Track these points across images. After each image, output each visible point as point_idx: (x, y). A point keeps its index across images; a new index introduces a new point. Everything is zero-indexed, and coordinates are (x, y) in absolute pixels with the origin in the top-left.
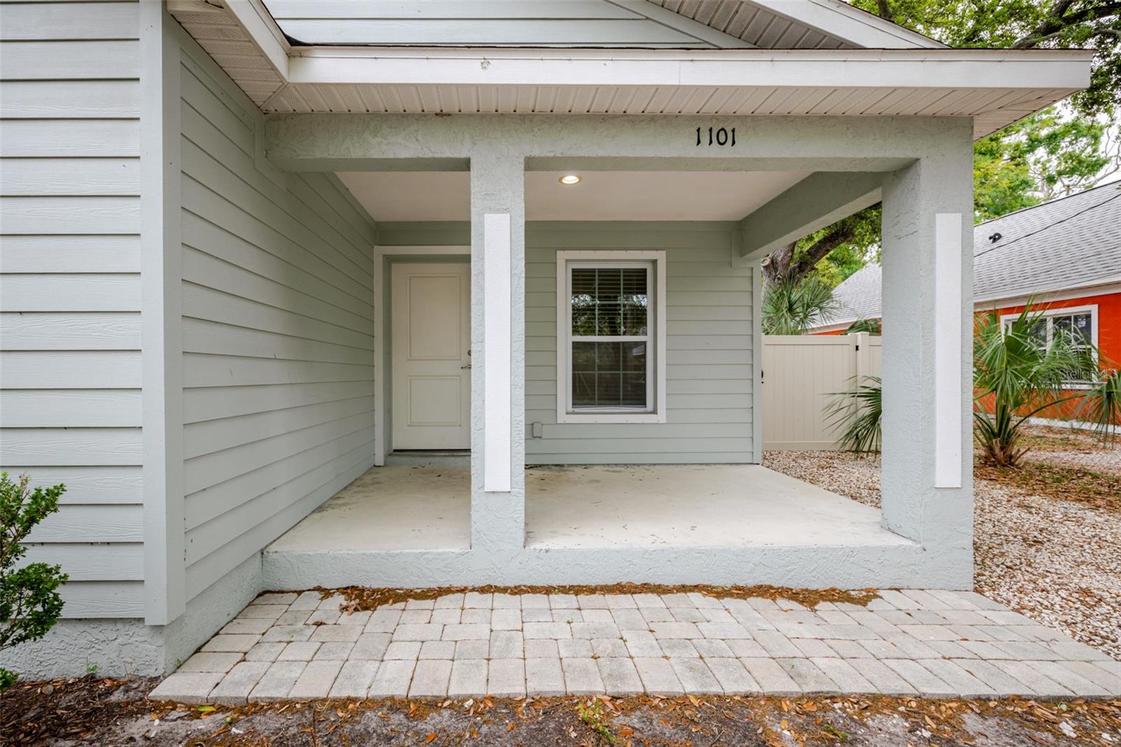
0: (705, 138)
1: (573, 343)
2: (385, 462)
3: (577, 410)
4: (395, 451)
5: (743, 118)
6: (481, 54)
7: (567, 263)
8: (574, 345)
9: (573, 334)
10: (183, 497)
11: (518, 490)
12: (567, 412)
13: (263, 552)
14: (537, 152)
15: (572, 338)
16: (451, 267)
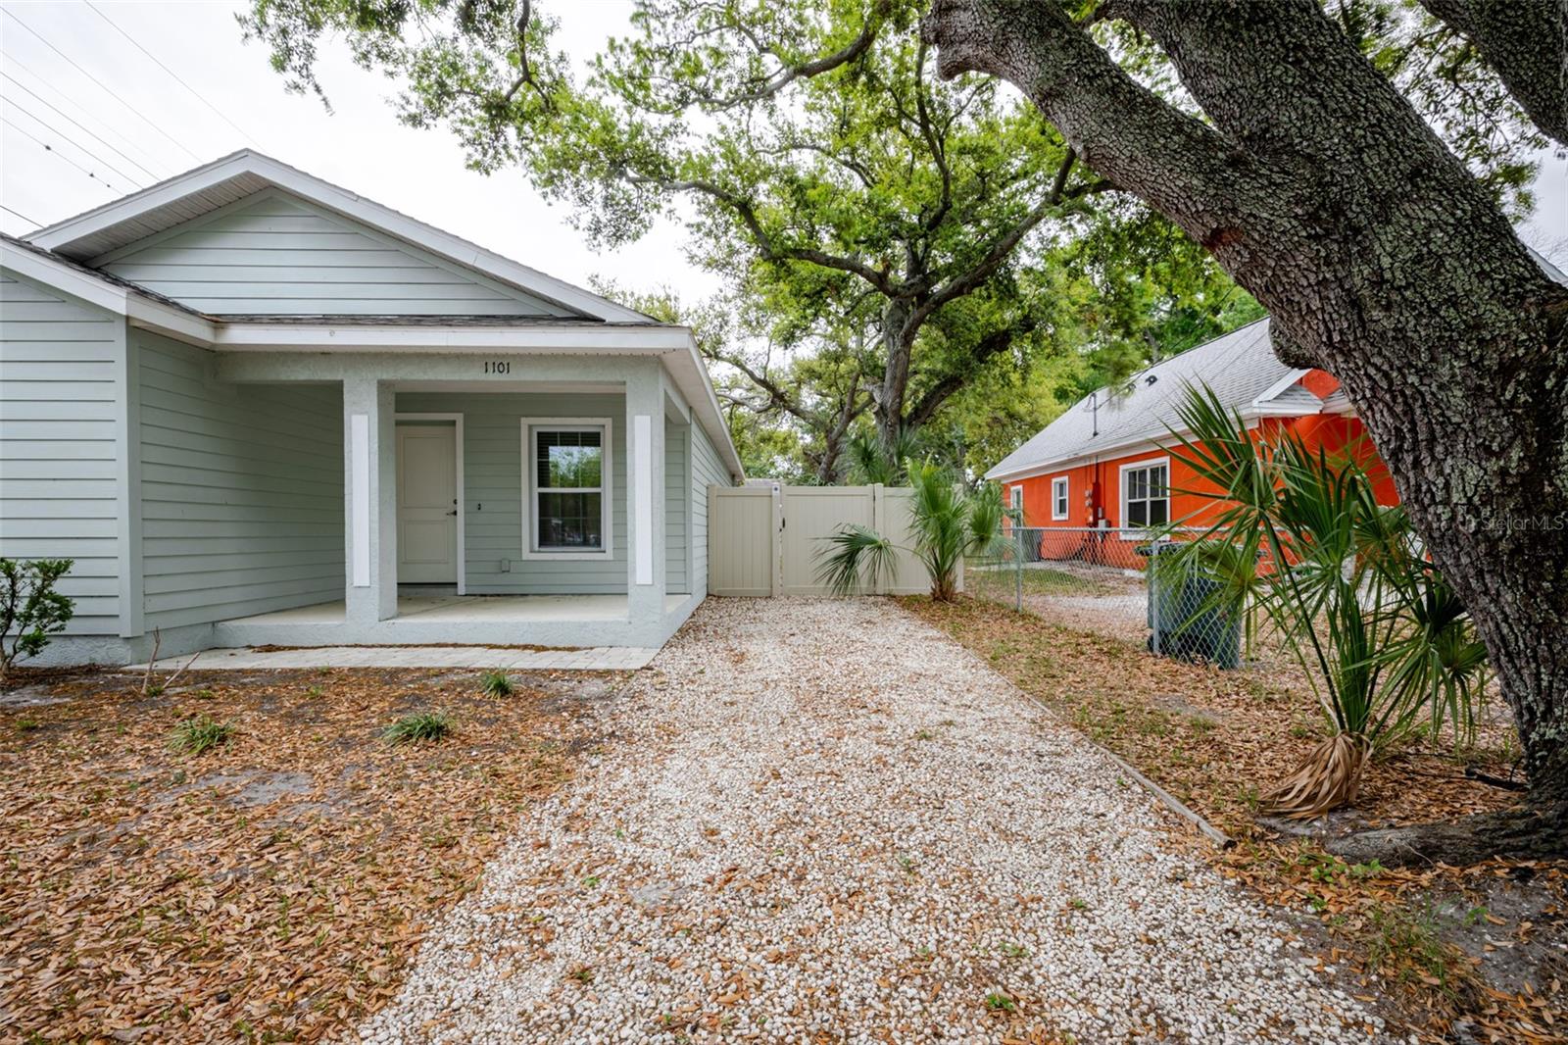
0: (490, 369)
1: (539, 493)
3: (542, 549)
5: (513, 356)
7: (530, 427)
8: (542, 496)
9: (541, 484)
10: (142, 576)
11: (376, 586)
12: (532, 551)
13: (213, 623)
14: (385, 377)
15: (537, 490)
16: (445, 429)
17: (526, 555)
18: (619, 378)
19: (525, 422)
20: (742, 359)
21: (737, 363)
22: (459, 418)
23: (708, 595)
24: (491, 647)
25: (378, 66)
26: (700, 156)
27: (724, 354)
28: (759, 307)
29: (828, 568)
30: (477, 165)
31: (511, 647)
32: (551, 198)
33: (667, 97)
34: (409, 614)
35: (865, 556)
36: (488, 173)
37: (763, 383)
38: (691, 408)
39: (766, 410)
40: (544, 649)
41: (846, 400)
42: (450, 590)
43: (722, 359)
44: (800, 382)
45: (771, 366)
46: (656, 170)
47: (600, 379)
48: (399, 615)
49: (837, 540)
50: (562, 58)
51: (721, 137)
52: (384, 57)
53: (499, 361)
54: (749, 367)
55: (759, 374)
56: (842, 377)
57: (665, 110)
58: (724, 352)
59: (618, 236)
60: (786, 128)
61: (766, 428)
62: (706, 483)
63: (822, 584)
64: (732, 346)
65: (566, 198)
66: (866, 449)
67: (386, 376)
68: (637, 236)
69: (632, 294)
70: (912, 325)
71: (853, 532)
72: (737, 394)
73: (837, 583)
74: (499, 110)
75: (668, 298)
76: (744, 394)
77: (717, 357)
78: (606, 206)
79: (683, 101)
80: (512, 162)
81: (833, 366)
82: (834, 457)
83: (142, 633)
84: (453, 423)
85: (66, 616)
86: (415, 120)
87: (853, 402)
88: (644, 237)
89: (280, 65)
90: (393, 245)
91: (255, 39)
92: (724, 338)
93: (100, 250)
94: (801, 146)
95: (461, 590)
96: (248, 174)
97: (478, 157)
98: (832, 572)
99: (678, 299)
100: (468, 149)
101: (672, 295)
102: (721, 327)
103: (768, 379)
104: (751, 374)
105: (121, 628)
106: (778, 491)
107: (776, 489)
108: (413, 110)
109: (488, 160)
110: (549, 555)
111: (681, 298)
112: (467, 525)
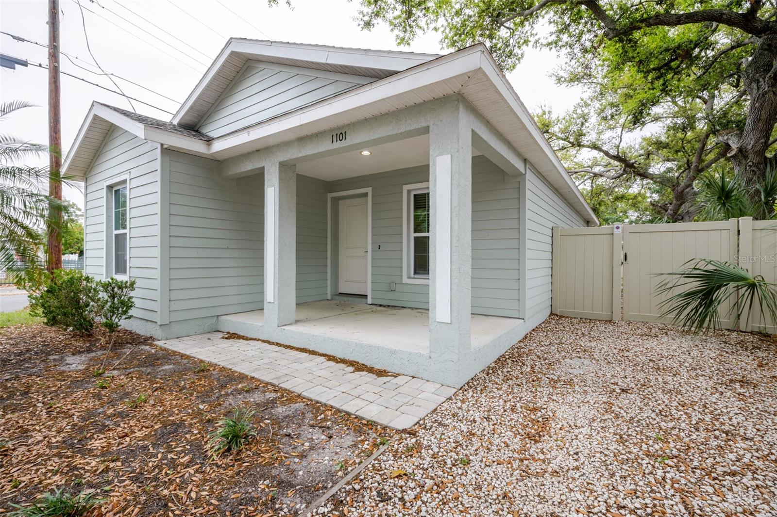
0: (335, 139)
1: (415, 237)
2: (332, 298)
3: (416, 276)
4: (340, 293)
5: (348, 125)
6: (246, 131)
7: (409, 191)
8: (416, 238)
9: (415, 231)
11: (276, 302)
12: (409, 278)
13: (218, 316)
14: (282, 160)
15: (413, 235)
16: (361, 200)
17: (405, 280)
18: (424, 124)
19: (406, 188)
20: (599, 143)
21: (595, 147)
22: (369, 190)
23: (552, 314)
24: (330, 358)
27: (585, 143)
28: (612, 105)
34: (305, 320)
36: (409, 44)
37: (617, 158)
38: (525, 161)
39: (619, 177)
40: (362, 368)
41: (694, 159)
42: (364, 300)
43: (584, 146)
44: (648, 155)
45: (623, 145)
47: (408, 128)
48: (297, 323)
54: (605, 148)
55: (613, 152)
56: (689, 142)
58: (585, 140)
61: (619, 191)
62: (551, 225)
64: (591, 137)
66: (723, 188)
72: (597, 170)
73: (689, 318)
75: (544, 113)
76: (603, 169)
77: (580, 145)
81: (680, 135)
82: (681, 205)
83: (168, 323)
84: (366, 195)
87: (700, 160)
90: (295, 72)
92: (584, 131)
93: (196, 120)
95: (370, 301)
96: (232, 52)
98: (684, 308)
99: (550, 112)
100: (396, 32)
101: (547, 110)
102: (582, 124)
103: (620, 154)
104: (607, 153)
105: (156, 317)
106: (620, 230)
107: (618, 228)
108: (367, 18)
109: (408, 34)
110: (419, 281)
111: (553, 111)
112: (373, 259)
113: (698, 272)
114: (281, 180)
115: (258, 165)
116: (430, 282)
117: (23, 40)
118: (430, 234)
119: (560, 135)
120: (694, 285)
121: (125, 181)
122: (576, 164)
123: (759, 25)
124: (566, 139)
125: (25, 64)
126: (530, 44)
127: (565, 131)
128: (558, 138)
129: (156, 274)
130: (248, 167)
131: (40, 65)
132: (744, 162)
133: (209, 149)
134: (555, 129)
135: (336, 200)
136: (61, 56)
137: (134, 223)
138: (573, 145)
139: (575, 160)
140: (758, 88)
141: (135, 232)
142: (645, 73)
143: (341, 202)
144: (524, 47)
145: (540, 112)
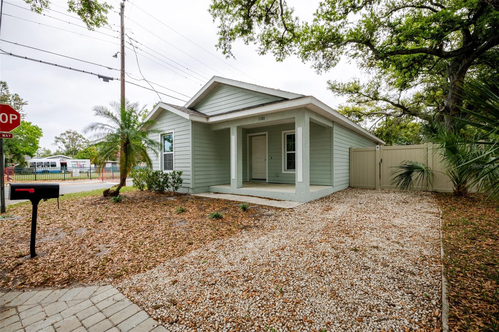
0: (260, 119)
2: (249, 181)
3: (288, 170)
4: (253, 179)
7: (285, 134)
8: (288, 154)
9: (287, 151)
10: (194, 175)
11: (236, 179)
12: (285, 170)
13: (209, 186)
15: (286, 152)
16: (263, 137)
17: (283, 172)
18: (293, 116)
19: (283, 132)
20: (388, 97)
21: (385, 100)
22: (267, 133)
23: (349, 187)
24: (259, 197)
25: (250, 42)
26: (356, 29)
27: (379, 98)
29: (397, 179)
30: (279, 59)
31: (265, 198)
32: (305, 61)
33: (340, 14)
34: (245, 187)
35: (415, 175)
36: (282, 61)
37: (398, 106)
38: (333, 122)
39: (401, 116)
40: (272, 199)
42: (265, 181)
43: (379, 100)
44: (418, 102)
45: (401, 99)
46: (337, 40)
47: (288, 117)
48: (243, 187)
49: (402, 167)
50: (297, 19)
51: (364, 19)
52: (251, 40)
53: (262, 116)
54: (391, 100)
55: (396, 102)
57: (341, 18)
58: (379, 96)
59: (328, 67)
60: (391, 5)
62: (348, 147)
63: (395, 185)
65: (310, 60)
67: (238, 125)
68: (336, 64)
69: (342, 84)
70: (463, 68)
71: (411, 164)
74: (281, 42)
75: (356, 82)
76: (391, 111)
77: (377, 99)
78: (323, 58)
79: (346, 13)
80: (288, 55)
81: (432, 93)
83: (194, 187)
84: (265, 135)
85: (181, 183)
86: (263, 53)
88: (337, 64)
89: (224, 53)
90: (241, 90)
91: (219, 49)
92: (379, 92)
93: (194, 106)
94: (399, 9)
95: (267, 181)
96: (215, 82)
97: (279, 57)
98: (400, 181)
99: (359, 82)
100: (276, 56)
101: (357, 80)
102: (377, 88)
103: (400, 104)
104: (392, 103)
105: (191, 186)
106: (379, 149)
107: (378, 148)
108: (262, 51)
109: (282, 57)
110: (291, 172)
111: (360, 80)
112: (268, 163)
113: (405, 166)
114: (237, 133)
115: (228, 127)
116: (295, 172)
117: (111, 69)
118: (295, 152)
119: (365, 94)
120: (404, 171)
121: (172, 133)
122: (377, 108)
123: (444, 54)
124: (368, 96)
125: (112, 79)
126: (344, 54)
127: (368, 91)
128: (365, 96)
129: (190, 169)
130: (223, 127)
131: (117, 79)
132: (448, 114)
133: (207, 121)
134: (362, 91)
135: (251, 137)
136: (125, 74)
137: (176, 149)
138: (373, 99)
139: (376, 106)
140: (453, 79)
141: (176, 153)
142: (400, 69)
143: (253, 138)
144: (340, 55)
145: (353, 81)
